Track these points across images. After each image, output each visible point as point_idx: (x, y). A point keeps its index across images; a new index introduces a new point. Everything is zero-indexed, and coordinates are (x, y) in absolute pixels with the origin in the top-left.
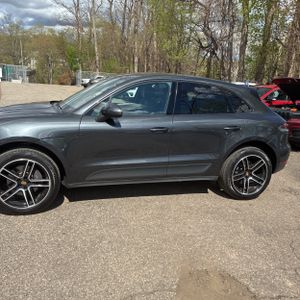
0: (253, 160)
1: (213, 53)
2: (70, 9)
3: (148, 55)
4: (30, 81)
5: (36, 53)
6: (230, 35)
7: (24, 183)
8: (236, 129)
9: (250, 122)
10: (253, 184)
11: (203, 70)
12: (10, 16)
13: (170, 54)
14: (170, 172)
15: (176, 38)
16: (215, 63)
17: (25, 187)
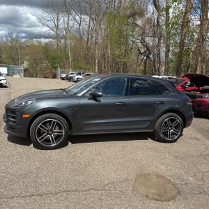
0: (173, 120)
1: (148, 57)
2: (52, 29)
3: (105, 59)
4: (25, 76)
5: (28, 57)
6: (159, 45)
7: (50, 132)
8: (162, 103)
9: (171, 99)
10: (173, 134)
11: (142, 68)
12: (12, 33)
13: (119, 58)
14: (127, 127)
15: (123, 47)
16: (149, 63)
17: (51, 135)
